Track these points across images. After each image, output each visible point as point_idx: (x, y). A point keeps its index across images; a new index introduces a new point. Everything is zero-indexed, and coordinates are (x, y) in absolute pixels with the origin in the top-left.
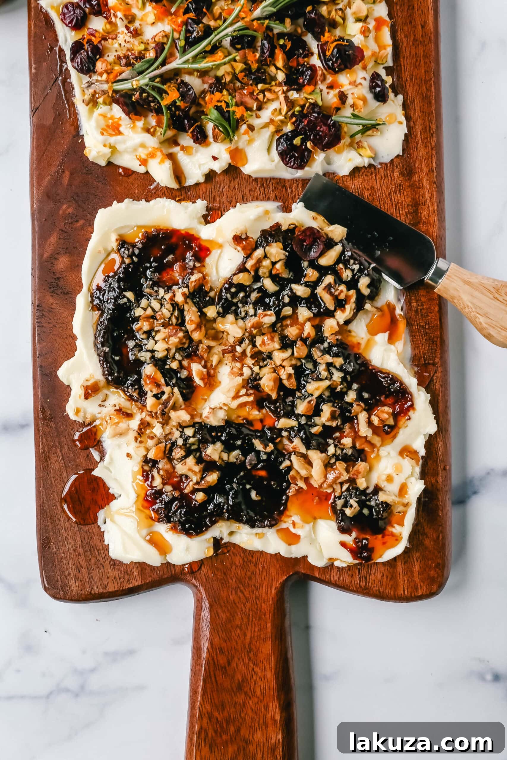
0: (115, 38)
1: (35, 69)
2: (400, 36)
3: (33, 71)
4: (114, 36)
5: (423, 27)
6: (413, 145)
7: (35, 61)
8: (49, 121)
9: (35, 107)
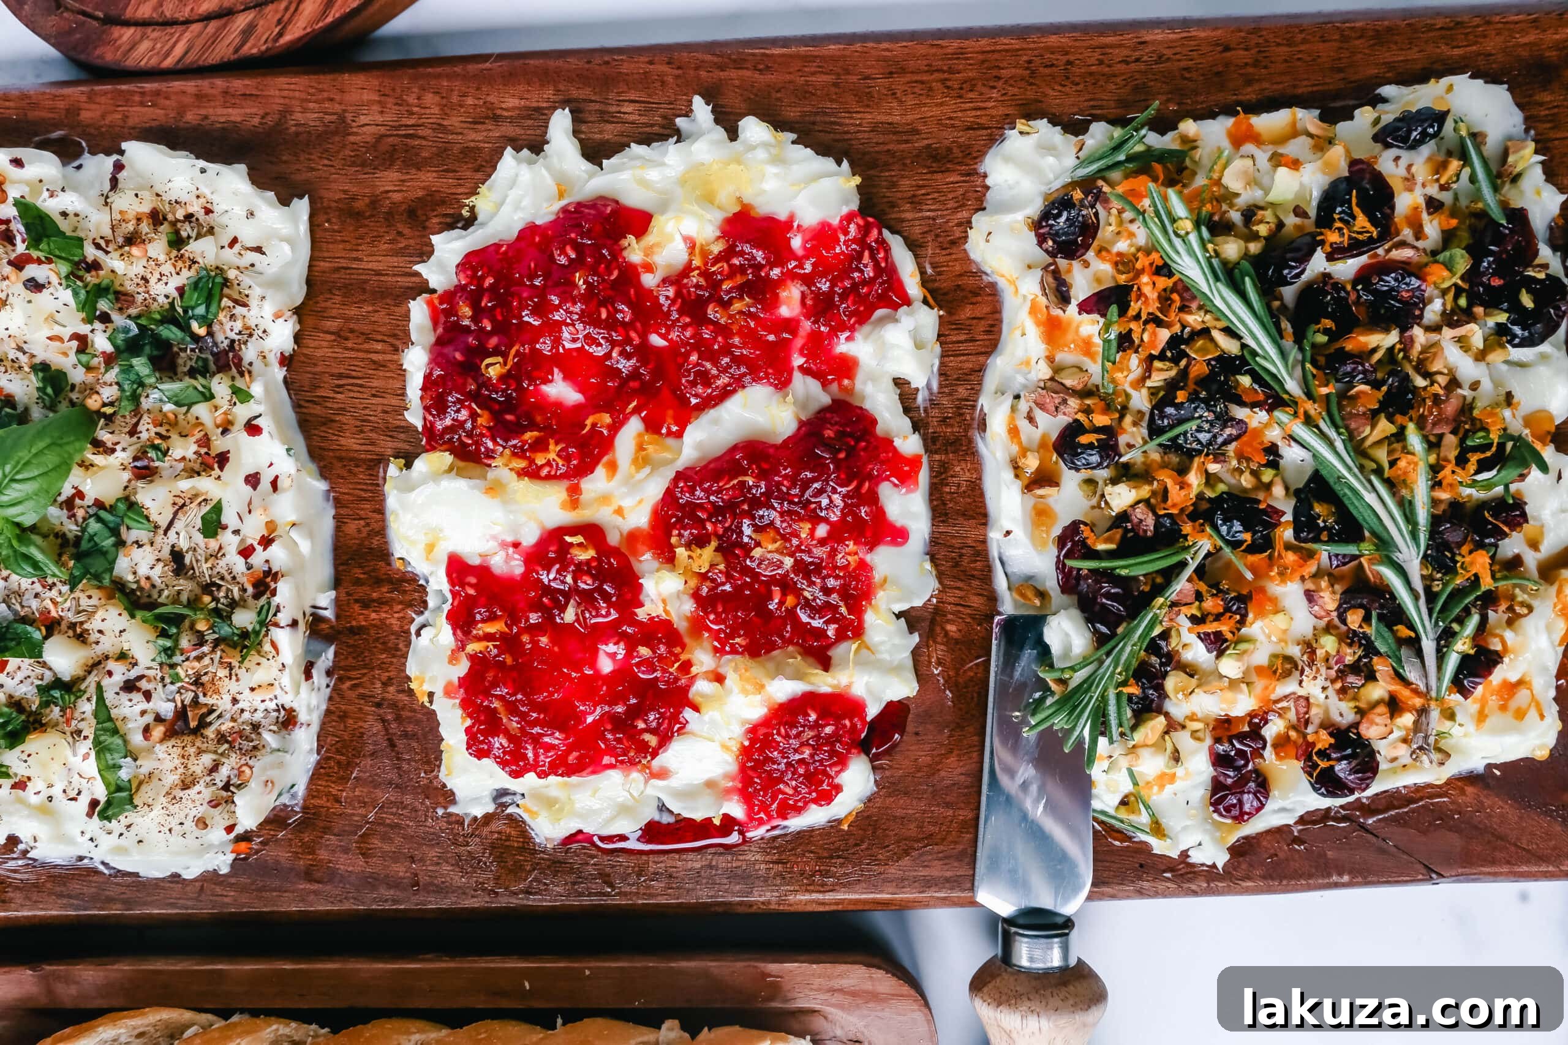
0: (1307, 699)
1: (1340, 875)
2: (1250, 94)
3: (1346, 878)
4: (1303, 703)
5: (1227, 49)
6: (1481, 62)
7: (1323, 877)
8: (1455, 841)
9: (1424, 871)
